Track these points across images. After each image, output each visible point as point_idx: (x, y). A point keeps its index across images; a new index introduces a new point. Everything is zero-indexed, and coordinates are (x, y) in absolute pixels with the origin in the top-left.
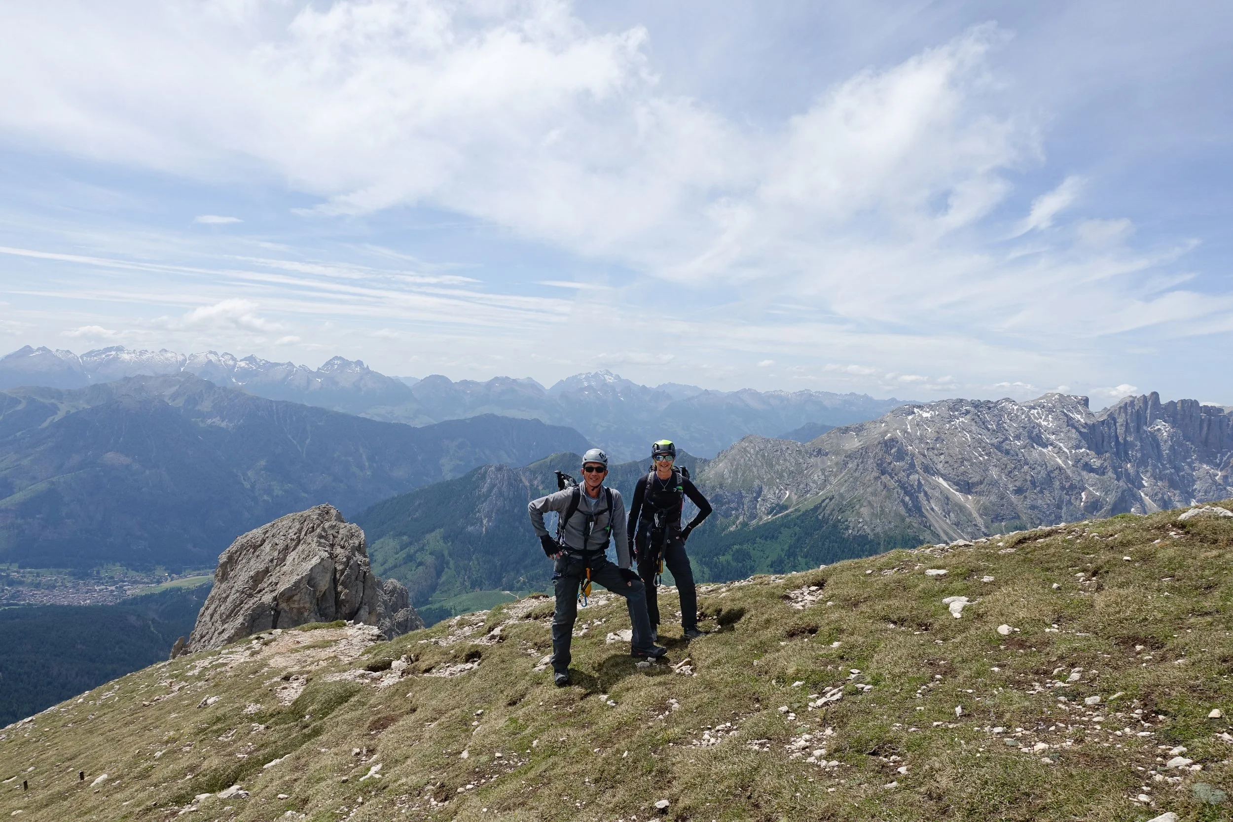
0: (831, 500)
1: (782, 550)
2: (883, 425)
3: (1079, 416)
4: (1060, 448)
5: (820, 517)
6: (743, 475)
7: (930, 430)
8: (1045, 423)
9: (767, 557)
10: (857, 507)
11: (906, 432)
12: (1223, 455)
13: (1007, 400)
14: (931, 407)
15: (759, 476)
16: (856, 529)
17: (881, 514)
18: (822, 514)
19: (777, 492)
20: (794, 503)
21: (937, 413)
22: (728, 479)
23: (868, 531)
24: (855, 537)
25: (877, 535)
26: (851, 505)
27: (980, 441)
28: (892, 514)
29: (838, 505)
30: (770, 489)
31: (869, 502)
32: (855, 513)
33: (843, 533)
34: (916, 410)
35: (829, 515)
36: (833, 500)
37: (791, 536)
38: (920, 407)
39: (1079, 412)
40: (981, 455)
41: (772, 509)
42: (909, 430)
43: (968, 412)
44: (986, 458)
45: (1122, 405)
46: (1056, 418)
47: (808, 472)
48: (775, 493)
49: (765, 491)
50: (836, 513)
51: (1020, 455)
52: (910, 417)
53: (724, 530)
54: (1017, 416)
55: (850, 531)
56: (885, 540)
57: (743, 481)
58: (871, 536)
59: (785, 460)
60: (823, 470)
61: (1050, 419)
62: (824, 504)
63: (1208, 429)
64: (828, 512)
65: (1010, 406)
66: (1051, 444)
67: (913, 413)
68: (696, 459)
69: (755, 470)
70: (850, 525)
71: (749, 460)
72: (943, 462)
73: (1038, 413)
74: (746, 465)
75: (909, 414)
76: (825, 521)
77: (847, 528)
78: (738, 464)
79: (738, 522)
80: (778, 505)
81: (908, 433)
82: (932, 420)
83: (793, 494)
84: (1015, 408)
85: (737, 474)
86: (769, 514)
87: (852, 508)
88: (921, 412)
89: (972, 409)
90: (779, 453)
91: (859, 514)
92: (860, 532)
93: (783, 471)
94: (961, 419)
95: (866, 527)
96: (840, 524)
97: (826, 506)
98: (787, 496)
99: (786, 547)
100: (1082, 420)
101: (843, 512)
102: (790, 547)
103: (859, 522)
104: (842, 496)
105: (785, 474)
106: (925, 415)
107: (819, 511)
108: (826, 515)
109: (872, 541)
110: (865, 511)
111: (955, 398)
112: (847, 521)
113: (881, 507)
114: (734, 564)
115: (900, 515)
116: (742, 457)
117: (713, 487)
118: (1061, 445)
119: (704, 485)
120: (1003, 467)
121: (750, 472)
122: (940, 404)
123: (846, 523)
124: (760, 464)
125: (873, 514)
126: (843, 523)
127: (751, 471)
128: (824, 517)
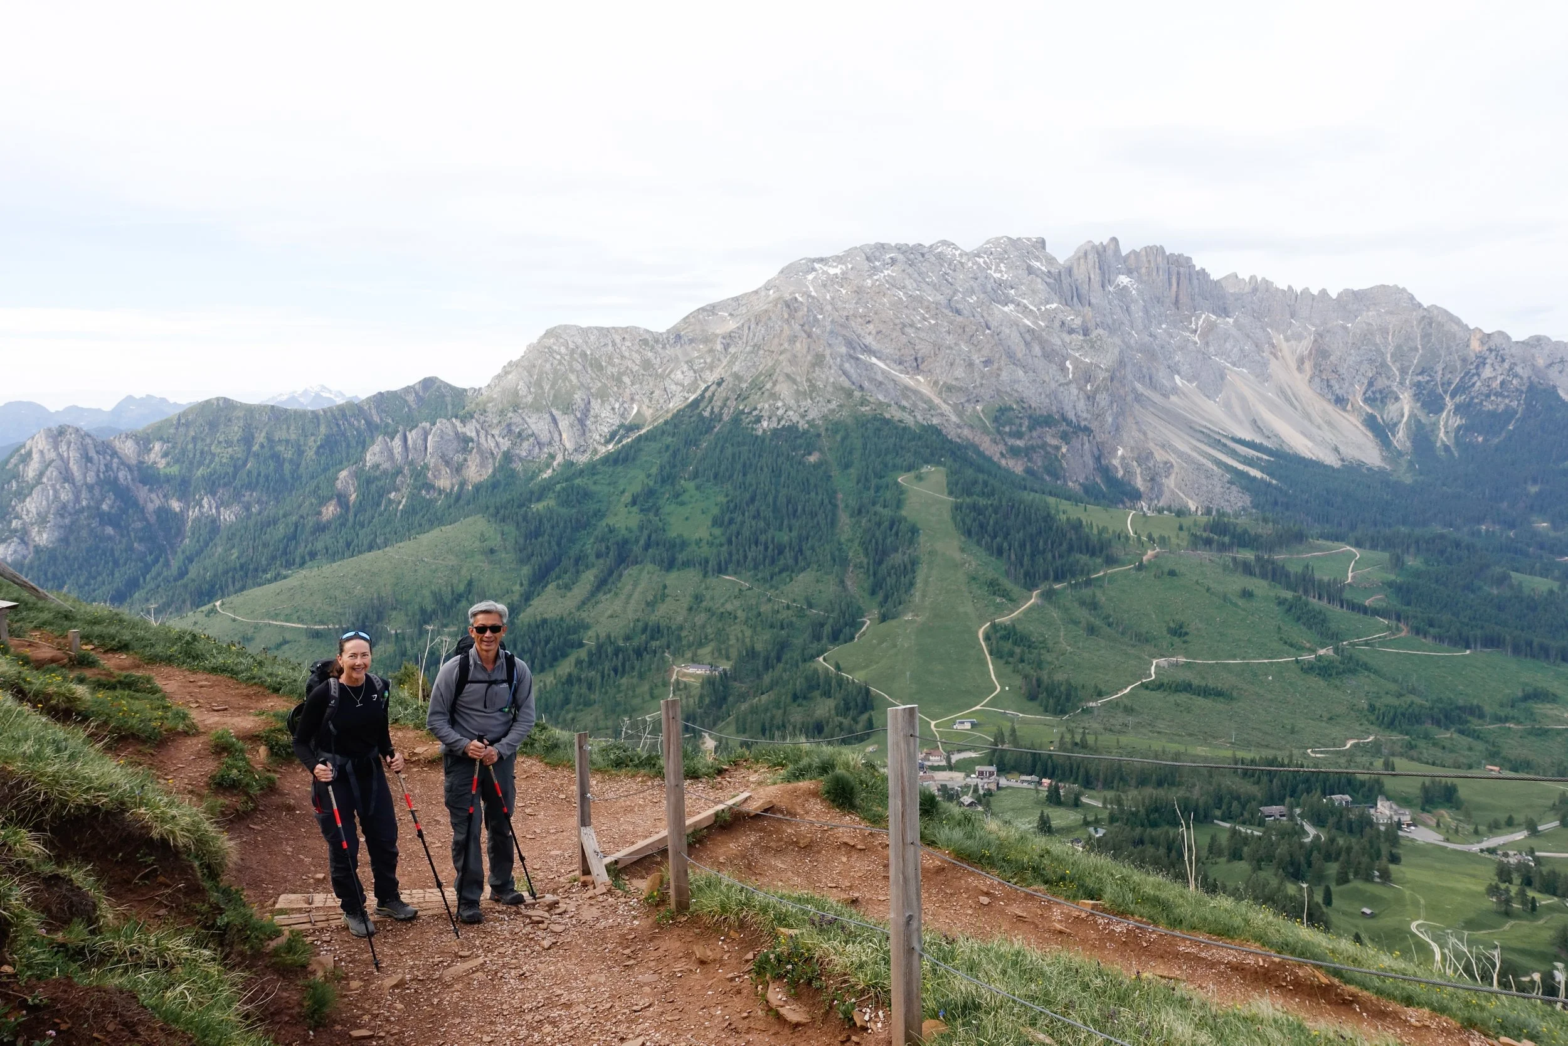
0: (719, 384)
1: (649, 476)
2: (771, 292)
3: (1038, 264)
4: (1026, 307)
5: (706, 414)
6: (552, 387)
7: (844, 292)
8: (999, 275)
9: (623, 492)
10: (769, 386)
11: (810, 296)
12: (1198, 318)
13: (944, 243)
14: (839, 259)
15: (582, 385)
16: (775, 419)
17: (811, 392)
18: (709, 409)
19: (617, 406)
20: (649, 419)
21: (850, 266)
22: (526, 396)
23: (795, 419)
24: (775, 433)
25: (811, 423)
26: (757, 385)
27: (920, 300)
28: (830, 389)
29: (733, 391)
30: (603, 402)
31: (788, 376)
32: (766, 394)
33: (753, 429)
34: (817, 266)
35: (722, 408)
36: (724, 384)
37: (660, 452)
38: (821, 260)
39: (1037, 258)
40: (925, 319)
41: (613, 435)
42: (813, 294)
43: (893, 261)
44: (933, 322)
45: (1081, 254)
46: (1009, 267)
47: (665, 371)
48: (613, 409)
49: (595, 405)
50: (732, 403)
51: (978, 316)
52: (810, 277)
53: (532, 479)
54: (962, 264)
55: (765, 424)
56: (827, 430)
57: (555, 396)
58: (803, 425)
59: (623, 357)
60: (690, 363)
61: (1004, 269)
62: (708, 394)
63: (1178, 284)
64: (719, 404)
65: (949, 251)
66: (1012, 302)
67: (814, 269)
68: (465, 390)
69: (573, 377)
70: (763, 413)
71: (560, 363)
72: (874, 332)
73: (985, 262)
74: (555, 371)
75: (808, 272)
76: (716, 418)
77: (758, 420)
78: (540, 374)
79: (555, 464)
80: (621, 426)
81: (813, 298)
82: (844, 278)
83: (644, 408)
84: (957, 253)
85: (542, 388)
86: (608, 442)
87: (760, 389)
88: (825, 268)
89: (901, 257)
90: (610, 348)
91: (774, 396)
92: (783, 423)
93: (621, 374)
94: (886, 272)
95: (791, 413)
96: (743, 417)
97: (713, 394)
98: (635, 411)
99: (654, 470)
100: (1043, 268)
101: (745, 399)
102: (662, 468)
103: (778, 409)
104: (737, 377)
105: (626, 379)
106: (832, 271)
107: (702, 405)
108: (716, 410)
109: (805, 432)
110: (785, 390)
111: (873, 243)
112: (755, 409)
113: (808, 380)
114: (564, 511)
115: (842, 388)
116: (546, 361)
117: (502, 411)
118: (1025, 301)
119: (485, 411)
120: (960, 331)
121: (564, 381)
122: (850, 253)
123: (754, 413)
124: (579, 367)
125: (797, 392)
126: (750, 413)
127: (566, 379)
128: (712, 412)
